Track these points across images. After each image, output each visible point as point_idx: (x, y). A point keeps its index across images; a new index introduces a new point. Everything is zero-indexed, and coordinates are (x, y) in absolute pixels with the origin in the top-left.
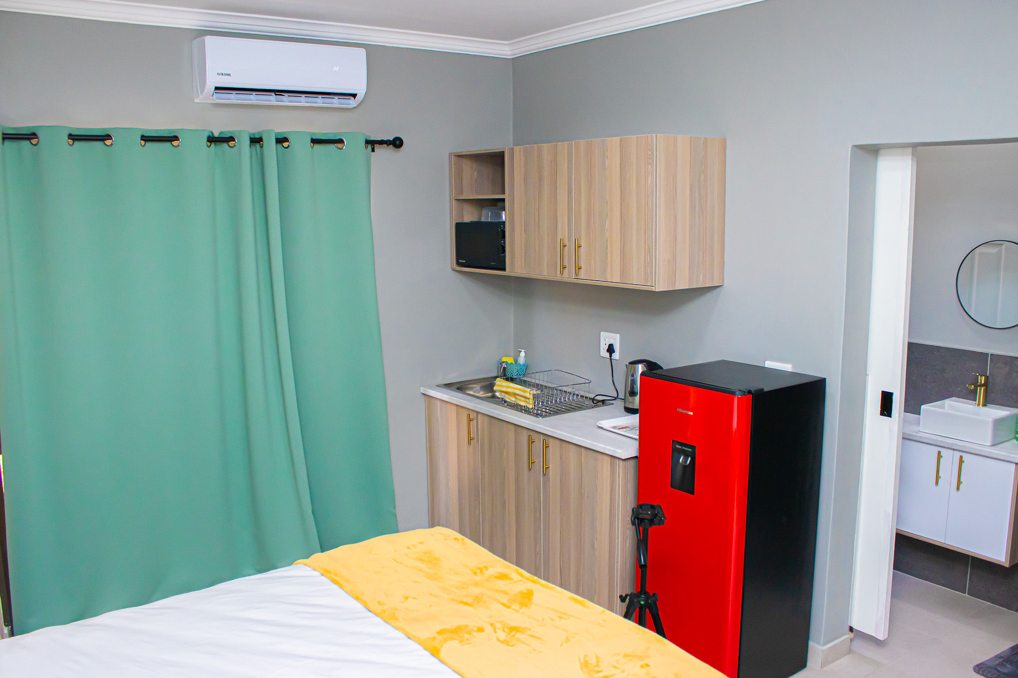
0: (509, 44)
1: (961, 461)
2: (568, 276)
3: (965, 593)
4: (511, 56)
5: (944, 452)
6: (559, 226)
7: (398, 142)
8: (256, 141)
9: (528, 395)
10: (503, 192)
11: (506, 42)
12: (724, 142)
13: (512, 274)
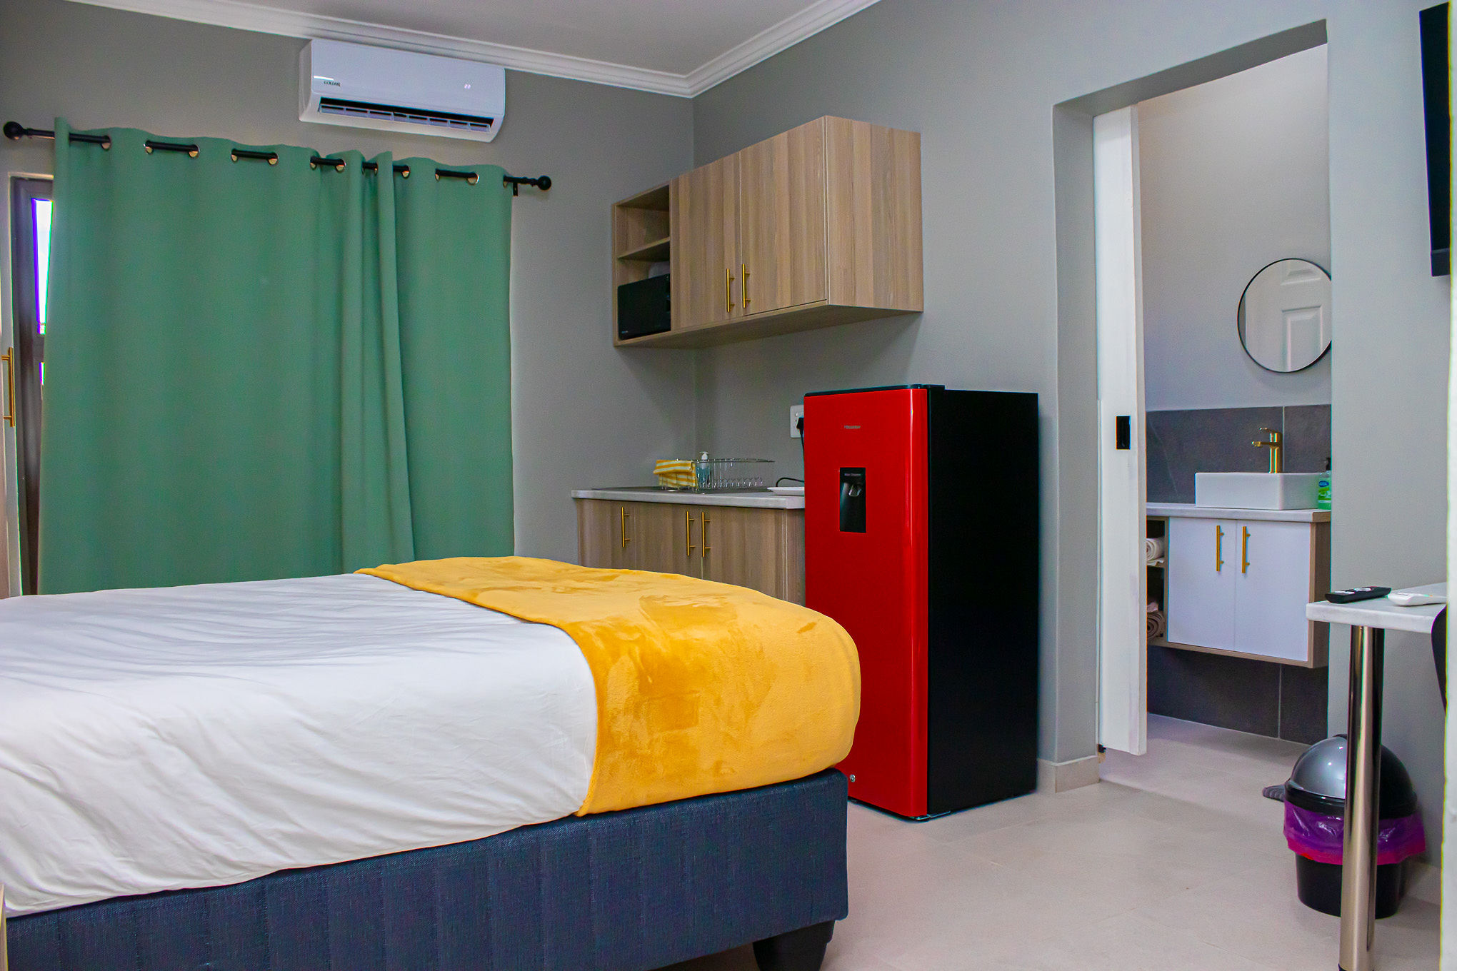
0: (687, 78)
1: (1246, 535)
2: (737, 316)
3: (1275, 736)
4: (692, 94)
5: (1225, 527)
6: (727, 255)
7: (544, 182)
8: (369, 167)
9: (688, 468)
10: (668, 235)
11: (684, 77)
12: (917, 136)
13: (677, 332)
